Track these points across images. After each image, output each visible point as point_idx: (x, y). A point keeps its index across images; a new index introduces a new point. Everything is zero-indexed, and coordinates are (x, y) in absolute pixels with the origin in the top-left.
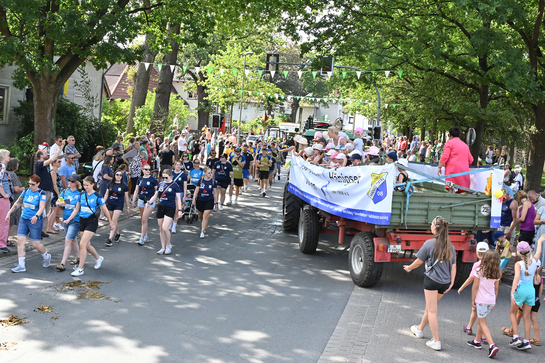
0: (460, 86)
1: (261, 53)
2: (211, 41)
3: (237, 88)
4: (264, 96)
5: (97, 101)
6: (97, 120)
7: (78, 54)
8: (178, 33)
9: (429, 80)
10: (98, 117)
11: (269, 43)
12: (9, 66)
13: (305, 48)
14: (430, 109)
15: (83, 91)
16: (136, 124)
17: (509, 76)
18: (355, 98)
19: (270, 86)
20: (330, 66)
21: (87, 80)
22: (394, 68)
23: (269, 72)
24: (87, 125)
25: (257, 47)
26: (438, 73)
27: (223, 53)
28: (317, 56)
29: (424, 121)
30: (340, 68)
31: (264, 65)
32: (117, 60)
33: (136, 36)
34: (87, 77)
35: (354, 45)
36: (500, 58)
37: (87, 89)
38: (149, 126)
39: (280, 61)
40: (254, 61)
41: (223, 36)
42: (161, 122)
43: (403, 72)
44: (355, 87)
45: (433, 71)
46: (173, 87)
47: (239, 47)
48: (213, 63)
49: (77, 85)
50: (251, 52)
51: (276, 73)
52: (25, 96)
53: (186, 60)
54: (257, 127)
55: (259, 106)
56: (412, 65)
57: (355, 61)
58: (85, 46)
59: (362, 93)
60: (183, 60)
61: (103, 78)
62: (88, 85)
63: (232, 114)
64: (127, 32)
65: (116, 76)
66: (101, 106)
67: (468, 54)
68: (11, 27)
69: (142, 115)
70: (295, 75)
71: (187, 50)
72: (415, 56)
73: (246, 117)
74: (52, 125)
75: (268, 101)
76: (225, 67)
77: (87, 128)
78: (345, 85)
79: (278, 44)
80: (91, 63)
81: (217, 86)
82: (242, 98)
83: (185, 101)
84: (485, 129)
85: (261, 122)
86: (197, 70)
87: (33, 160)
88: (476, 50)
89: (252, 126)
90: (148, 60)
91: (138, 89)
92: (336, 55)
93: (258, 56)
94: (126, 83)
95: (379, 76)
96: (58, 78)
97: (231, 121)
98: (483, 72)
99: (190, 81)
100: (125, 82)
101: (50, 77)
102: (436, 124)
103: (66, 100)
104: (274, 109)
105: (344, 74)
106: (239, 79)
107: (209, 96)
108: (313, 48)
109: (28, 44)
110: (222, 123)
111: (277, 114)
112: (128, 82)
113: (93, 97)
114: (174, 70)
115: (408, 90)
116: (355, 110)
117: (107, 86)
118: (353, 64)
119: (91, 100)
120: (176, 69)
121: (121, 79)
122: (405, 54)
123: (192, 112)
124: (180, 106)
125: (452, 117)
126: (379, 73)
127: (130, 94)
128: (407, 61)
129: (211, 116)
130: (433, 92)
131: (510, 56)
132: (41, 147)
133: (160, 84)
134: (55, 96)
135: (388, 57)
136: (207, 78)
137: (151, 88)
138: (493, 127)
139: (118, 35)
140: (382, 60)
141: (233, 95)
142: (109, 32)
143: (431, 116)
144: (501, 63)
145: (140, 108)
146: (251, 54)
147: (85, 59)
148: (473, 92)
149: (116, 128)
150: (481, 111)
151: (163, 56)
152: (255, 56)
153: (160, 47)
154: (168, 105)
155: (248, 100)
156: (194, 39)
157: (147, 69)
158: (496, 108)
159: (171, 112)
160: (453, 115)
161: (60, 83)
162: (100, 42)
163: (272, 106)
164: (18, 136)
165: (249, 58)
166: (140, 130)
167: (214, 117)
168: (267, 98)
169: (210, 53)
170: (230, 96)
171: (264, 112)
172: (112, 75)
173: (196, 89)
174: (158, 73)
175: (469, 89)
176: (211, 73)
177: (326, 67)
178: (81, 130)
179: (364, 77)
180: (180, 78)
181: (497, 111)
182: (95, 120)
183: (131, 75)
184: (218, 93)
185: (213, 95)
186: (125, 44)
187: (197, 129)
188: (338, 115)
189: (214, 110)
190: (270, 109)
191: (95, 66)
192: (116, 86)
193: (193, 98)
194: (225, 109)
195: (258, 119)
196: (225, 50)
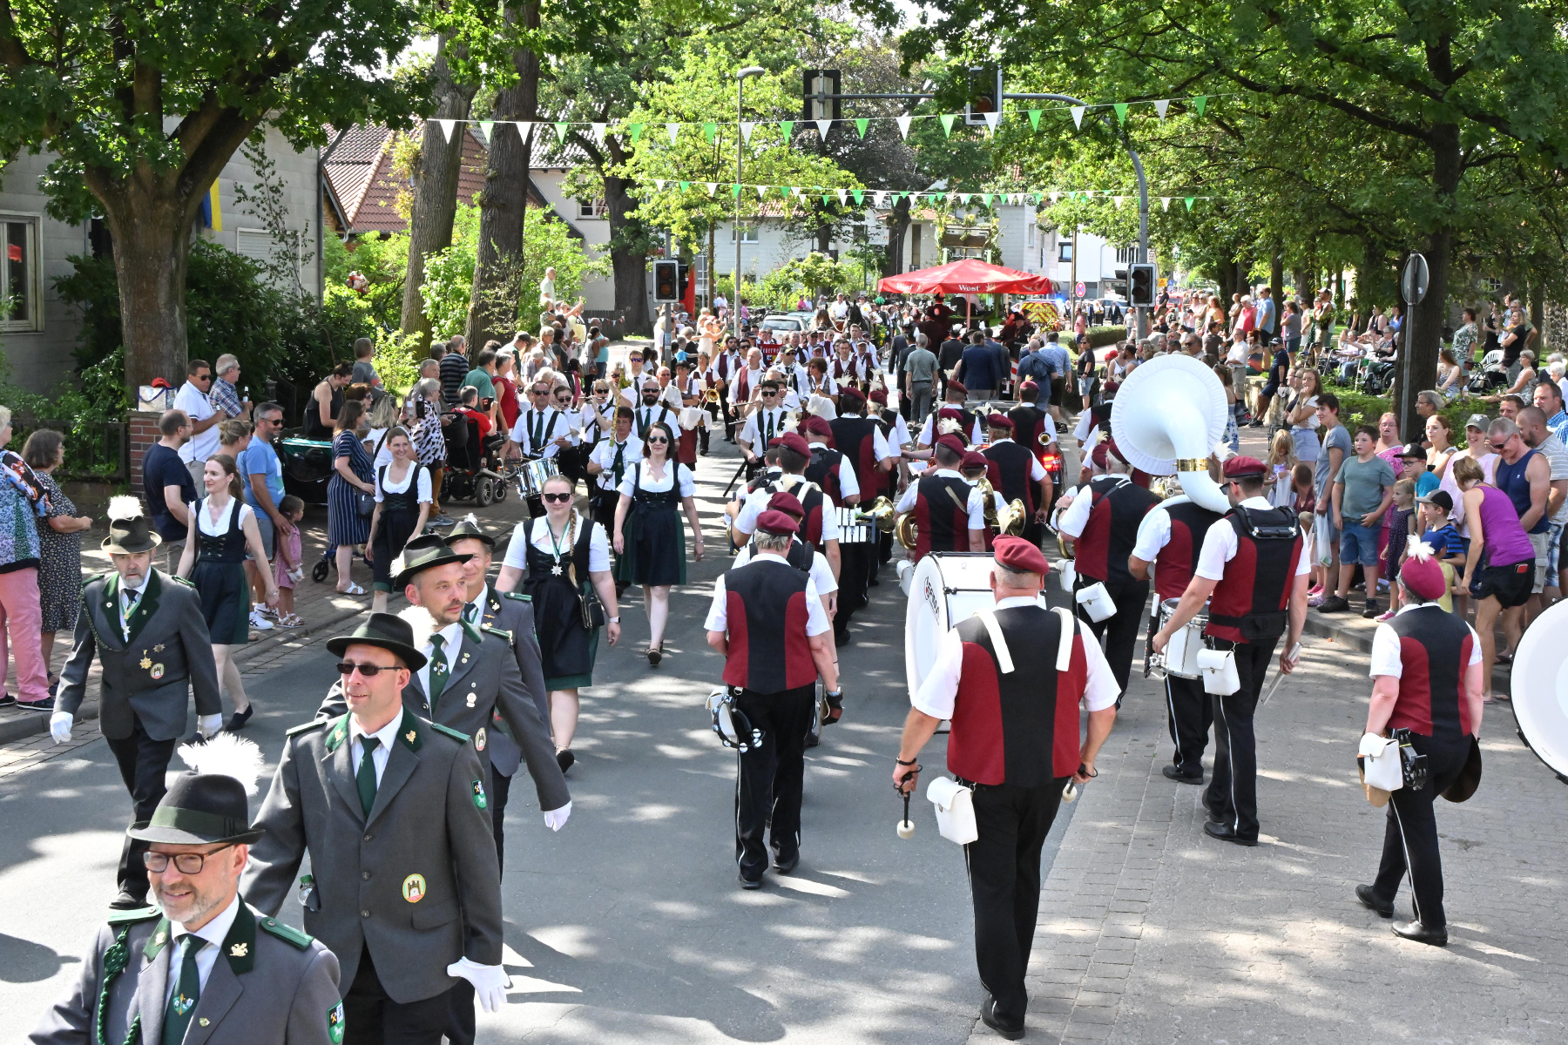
0: (1376, 132)
1: (786, 68)
2: (636, 42)
3: (721, 178)
4: (803, 198)
5: (308, 243)
6: (312, 300)
7: (235, 105)
8: (535, 23)
9: (1285, 122)
10: (314, 293)
11: (808, 37)
12: (30, 153)
13: (915, 47)
15: (264, 214)
16: (428, 303)
17: (1518, 94)
18: (1072, 188)
19: (820, 165)
20: (993, 96)
21: (273, 181)
22: (1180, 89)
23: (814, 126)
24: (283, 316)
25: (773, 51)
26: (1310, 97)
27: (675, 75)
28: (950, 68)
29: (1279, 242)
30: (1022, 98)
31: (797, 104)
32: (353, 114)
33: (405, 40)
34: (273, 173)
35: (1056, 30)
36: (1489, 44)
37: (276, 208)
38: (471, 305)
39: (845, 90)
40: (769, 95)
41: (670, 26)
43: (1208, 103)
44: (1070, 155)
45: (1294, 93)
46: (534, 187)
47: (720, 54)
48: (646, 106)
49: (245, 197)
50: (755, 67)
51: (833, 125)
52: (90, 241)
53: (564, 102)
54: (789, 290)
55: (791, 227)
56: (1232, 78)
57: (1063, 78)
58: (258, 80)
59: (1091, 168)
60: (555, 102)
61: (321, 173)
62: (276, 196)
63: (712, 256)
64: (379, 33)
65: (358, 163)
66: (319, 258)
67: (1393, 36)
68: (26, 35)
69: (445, 278)
70: (890, 130)
71: (565, 73)
72: (1241, 52)
73: (756, 263)
74: (174, 324)
75: (816, 210)
76: (680, 115)
77: (282, 325)
78: (1040, 150)
79: (835, 40)
80: (278, 132)
81: (662, 174)
82: (741, 206)
83: (570, 227)
84: (1456, 253)
86: (598, 132)
87: (126, 431)
88: (1416, 23)
89: (776, 288)
90: (452, 111)
91: (427, 199)
92: (1006, 61)
93: (778, 79)
94: (392, 185)
95: (1138, 117)
96: (181, 182)
97: (712, 276)
98: (1440, 87)
99: (581, 166)
100: (388, 181)
101: (159, 181)
102: (1313, 249)
103: (211, 246)
105: (1035, 117)
106: (727, 150)
107: (640, 206)
108: (940, 44)
109: (81, 85)
110: (686, 288)
111: (844, 246)
112: (395, 179)
113: (294, 235)
114: (530, 138)
115: (1227, 152)
116: (1076, 222)
117: (335, 195)
118: (1061, 87)
119: (291, 241)
120: (537, 133)
121: (377, 172)
122: (1209, 45)
123: (593, 258)
124: (557, 243)
125: (1358, 225)
126: (1136, 110)
127: (406, 216)
128: (1217, 65)
129: (652, 265)
130: (1300, 155)
131: (1517, 35)
132: (147, 392)
133: (490, 180)
134: (176, 235)
135: (1163, 59)
136: (630, 155)
137: (465, 193)
138: (1478, 245)
140: (1144, 70)
141: (714, 200)
142: (324, 35)
143: (1297, 224)
144: (1492, 58)
145: (439, 254)
146: (759, 75)
147: (258, 120)
148: (1413, 147)
149: (370, 320)
151: (496, 94)
152: (771, 78)
154: (520, 241)
155: (757, 212)
156: (584, 41)
157: (448, 138)
158: (1485, 189)
159: (532, 261)
160: (1361, 219)
161: (189, 195)
162: (300, 66)
163: (829, 227)
164: (75, 365)
165: (752, 86)
166: (442, 322)
167: (660, 268)
168: (812, 202)
169: (634, 78)
170: (703, 203)
171: (807, 243)
172: (348, 163)
173: (601, 188)
174: (482, 147)
175: (1401, 138)
176: (643, 137)
177: (978, 98)
178: (264, 334)
179: (1094, 124)
180: (550, 158)
181: (1487, 197)
182: (304, 299)
183: (404, 159)
184: (667, 196)
185: (653, 202)
186: (377, 67)
187: (613, 309)
188: (1026, 240)
189: (659, 248)
190: (825, 235)
191: (292, 138)
192: (362, 195)
193: (594, 215)
194: (692, 242)
195: (793, 264)
196: (679, 66)
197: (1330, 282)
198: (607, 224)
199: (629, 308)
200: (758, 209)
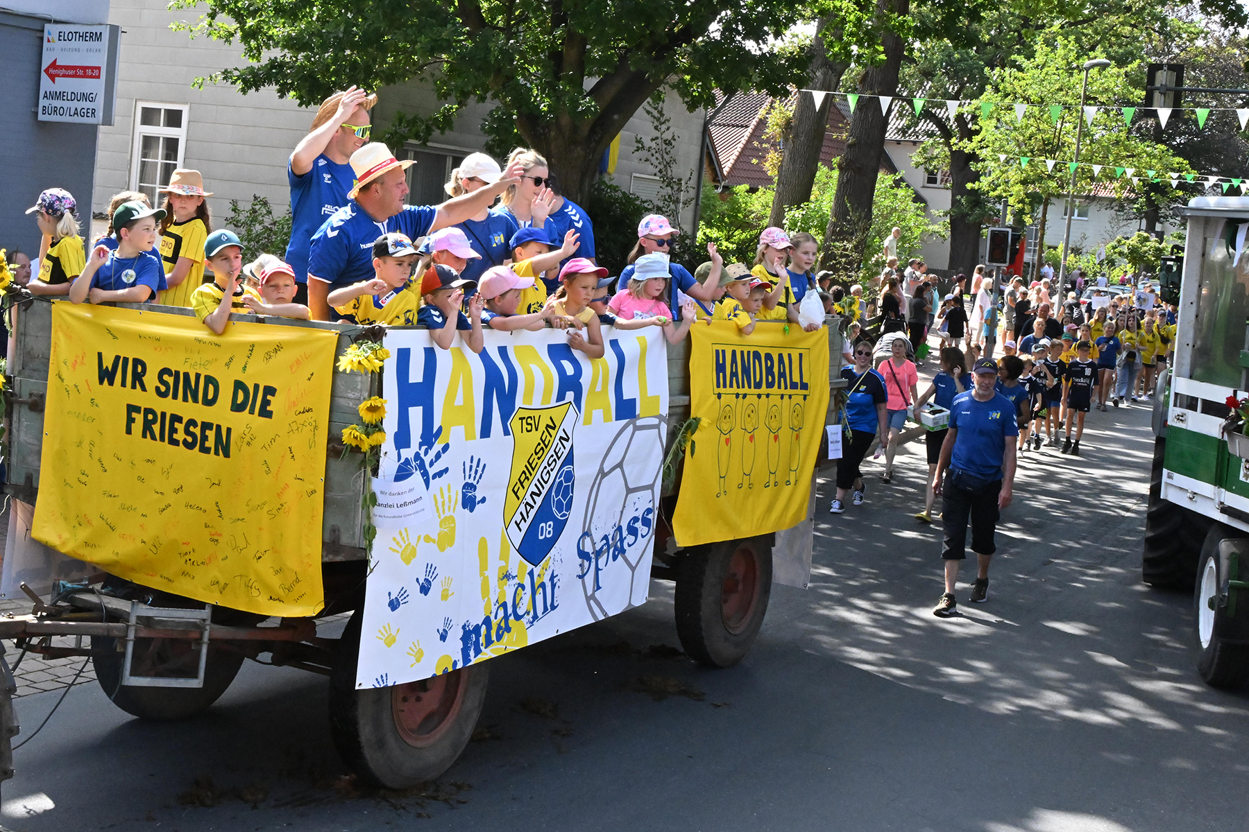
1: (1131, 62)
2: (993, 32)
3: (1059, 158)
4: (1135, 180)
5: (689, 189)
6: (687, 237)
7: (643, 69)
8: (904, 11)
10: (689, 233)
11: (1155, 35)
12: (478, 102)
15: (656, 163)
19: (1156, 152)
21: (667, 136)
23: (1154, 114)
25: (1120, 46)
27: (1026, 63)
31: (1139, 94)
32: (740, 81)
33: (791, 20)
34: (668, 129)
37: (667, 158)
39: (1187, 83)
40: (1112, 85)
41: (1026, 20)
42: (849, 246)
46: (887, 156)
47: (1070, 46)
48: (997, 90)
49: (643, 147)
50: (1102, 59)
51: (1174, 115)
53: (922, 84)
54: (1113, 264)
55: (1122, 208)
58: (663, 48)
60: (914, 82)
61: (705, 132)
62: (669, 148)
63: (1043, 229)
64: (770, 13)
65: (738, 126)
66: (697, 204)
68: (485, 5)
70: (1229, 122)
71: (926, 57)
73: (1084, 238)
75: (1147, 193)
76: (1027, 99)
79: (1181, 38)
80: (675, 94)
81: (1006, 152)
82: (1075, 185)
83: (916, 193)
85: (1126, 251)
86: (953, 109)
89: (1101, 264)
90: (823, 83)
91: (793, 159)
93: (1123, 71)
94: (764, 145)
96: (593, 130)
97: (1041, 245)
99: (931, 141)
100: (761, 143)
101: (575, 129)
103: (610, 187)
104: (1166, 217)
106: (1067, 133)
107: (982, 178)
109: (524, 47)
110: (1017, 254)
111: (1170, 228)
112: (767, 141)
113: (679, 182)
114: (890, 111)
117: (715, 152)
119: (676, 187)
120: (896, 109)
121: (752, 134)
123: (934, 222)
124: (903, 206)
127: (772, 173)
129: (986, 232)
133: (850, 146)
134: (584, 175)
136: (977, 132)
137: (826, 157)
139: (745, 20)
141: (1050, 177)
142: (723, 13)
145: (798, 209)
146: (1104, 67)
147: (660, 83)
151: (862, 72)
152: (1116, 70)
153: (855, 49)
154: (869, 202)
155: (1090, 191)
156: (947, 28)
157: (817, 109)
159: (879, 220)
161: (598, 143)
162: (700, 39)
163: (1158, 208)
165: (1096, 76)
168: (1144, 185)
169: (988, 64)
170: (1040, 179)
171: (1135, 224)
172: (729, 126)
173: (947, 161)
174: (845, 118)
176: (990, 117)
180: (903, 131)
183: (777, 124)
184: (1007, 171)
185: (993, 175)
186: (764, 43)
187: (946, 268)
189: (995, 217)
190: (1152, 216)
191: (686, 99)
192: (737, 154)
193: (938, 184)
194: (1026, 214)
195: (1119, 242)
196: (1030, 55)
198: (949, 193)
200: (1091, 188)
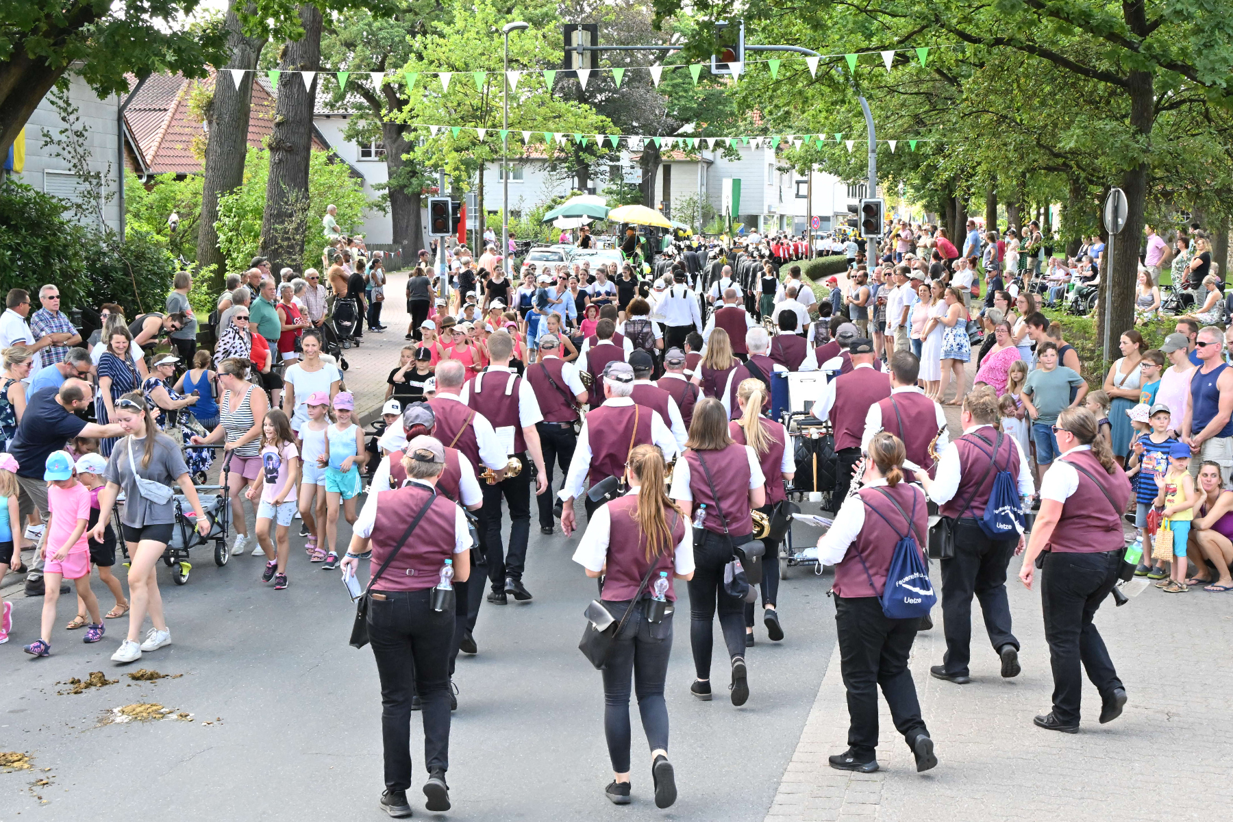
0: (1079, 79)
1: (547, 24)
3: (490, 123)
4: (564, 140)
5: (110, 183)
6: (115, 235)
7: (43, 56)
9: (999, 69)
14: (1005, 145)
15: (69, 157)
16: (222, 237)
17: (1205, 45)
18: (807, 131)
19: (579, 111)
20: (736, 49)
21: (78, 126)
22: (905, 41)
23: (574, 74)
24: (87, 251)
25: (535, 8)
26: (1021, 48)
27: (447, 30)
28: (698, 23)
29: (994, 178)
30: (762, 50)
31: (558, 55)
32: (153, 62)
34: (77, 119)
37: (80, 150)
38: (261, 239)
39: (602, 44)
40: (532, 47)
42: (290, 227)
43: (929, 54)
44: (805, 101)
45: (1004, 44)
46: (317, 131)
47: (487, 10)
48: (420, 57)
49: (52, 141)
50: (520, 22)
51: (593, 75)
53: (344, 54)
55: (554, 168)
56: (951, 31)
57: (800, 31)
59: (824, 114)
60: (336, 55)
61: (121, 118)
62: (81, 140)
63: (481, 194)
65: (155, 110)
66: (121, 197)
69: (237, 214)
70: (643, 79)
71: (345, 28)
72: (957, 7)
73: (521, 199)
75: (576, 152)
76: (453, 67)
77: (87, 258)
80: (82, 80)
81: (438, 122)
82: (507, 148)
83: (351, 168)
84: (1151, 187)
86: (377, 81)
90: (242, 61)
91: (219, 143)
92: (749, 17)
93: (540, 34)
94: (187, 129)
95: (866, 69)
97: (482, 211)
98: (1135, 38)
99: (361, 113)
100: (182, 126)
102: (1024, 184)
103: (21, 186)
104: (596, 174)
106: (495, 96)
107: (416, 149)
110: (458, 223)
111: (602, 185)
113: (98, 176)
114: (314, 84)
115: (946, 98)
116: (811, 161)
117: (134, 139)
120: (320, 82)
121: (172, 118)
124: (338, 183)
125: (1064, 164)
126: (865, 60)
127: (200, 158)
128: (937, 20)
129: (427, 203)
130: (1011, 101)
133: (278, 125)
135: (888, 14)
136: (406, 102)
137: (256, 137)
138: (1171, 181)
140: (872, 24)
141: (484, 142)
143: (1011, 163)
144: (1181, 12)
145: (231, 193)
146: (523, 28)
147: (63, 70)
148: (1113, 93)
149: (169, 254)
150: (1137, 142)
151: (282, 47)
152: (534, 32)
153: (271, 22)
154: (306, 181)
155: (522, 153)
157: (237, 88)
158: (1176, 131)
159: (316, 200)
160: (1066, 158)
162: (103, 19)
163: (588, 166)
165: (516, 39)
166: (234, 255)
167: (435, 205)
168: (573, 145)
169: (408, 33)
170: (473, 145)
171: (568, 182)
172: (146, 110)
173: (379, 132)
174: (270, 96)
175: (1102, 85)
176: (417, 86)
177: (724, 50)
178: (71, 267)
179: (827, 73)
180: (332, 105)
181: (1178, 138)
182: (108, 235)
184: (440, 140)
185: (427, 145)
186: (173, 19)
187: (391, 242)
188: (766, 178)
189: (433, 187)
190: (583, 174)
191: (95, 86)
192: (159, 140)
193: (373, 157)
194: (463, 181)
196: (450, 21)
197: (1039, 215)
198: (384, 166)
199: (406, 242)
200: (523, 151)
